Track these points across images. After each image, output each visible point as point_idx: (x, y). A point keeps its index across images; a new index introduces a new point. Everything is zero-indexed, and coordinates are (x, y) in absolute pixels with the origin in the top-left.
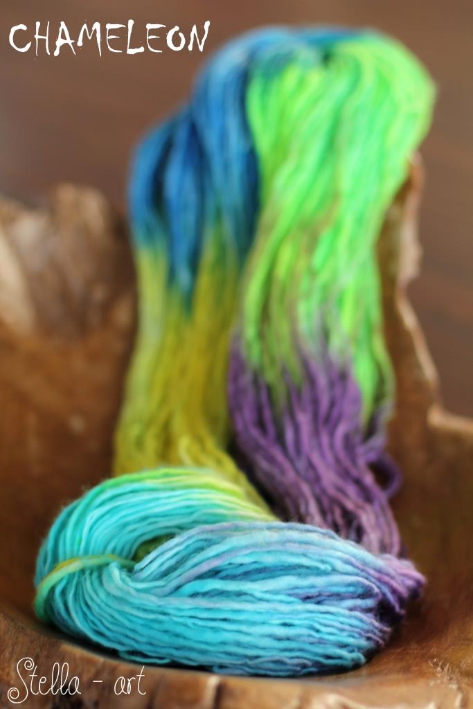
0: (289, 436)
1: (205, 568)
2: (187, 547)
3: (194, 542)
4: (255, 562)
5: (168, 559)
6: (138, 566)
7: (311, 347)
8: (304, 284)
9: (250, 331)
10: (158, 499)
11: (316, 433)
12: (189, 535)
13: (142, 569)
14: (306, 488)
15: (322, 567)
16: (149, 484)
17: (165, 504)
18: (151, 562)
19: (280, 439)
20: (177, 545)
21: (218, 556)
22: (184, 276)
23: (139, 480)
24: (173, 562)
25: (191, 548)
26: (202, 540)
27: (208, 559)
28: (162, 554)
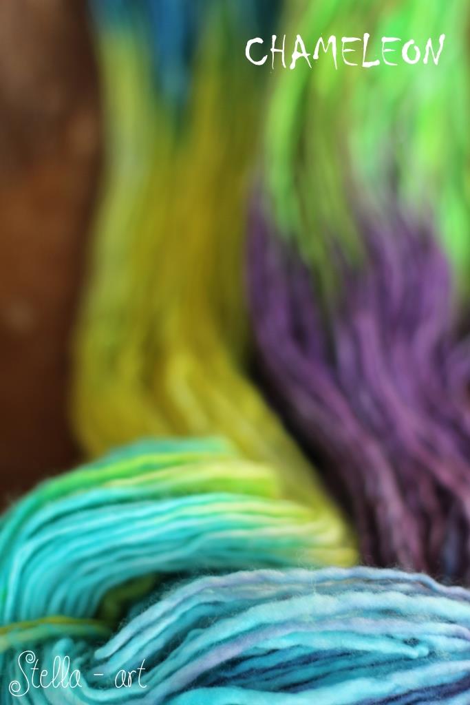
0: (345, 352)
1: (212, 660)
2: (184, 615)
3: (194, 607)
4: (298, 646)
5: (151, 641)
6: (100, 653)
7: (373, 198)
8: (359, 99)
9: (277, 176)
10: (131, 520)
11: (386, 347)
12: (186, 595)
13: (106, 660)
14: (374, 453)
15: (413, 652)
16: (118, 489)
17: (144, 529)
18: (121, 648)
19: (330, 358)
20: (165, 615)
21: (234, 639)
22: (172, 81)
23: (101, 482)
24: (159, 644)
25: (190, 619)
26: (206, 604)
27: (219, 643)
28: (139, 633)
